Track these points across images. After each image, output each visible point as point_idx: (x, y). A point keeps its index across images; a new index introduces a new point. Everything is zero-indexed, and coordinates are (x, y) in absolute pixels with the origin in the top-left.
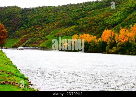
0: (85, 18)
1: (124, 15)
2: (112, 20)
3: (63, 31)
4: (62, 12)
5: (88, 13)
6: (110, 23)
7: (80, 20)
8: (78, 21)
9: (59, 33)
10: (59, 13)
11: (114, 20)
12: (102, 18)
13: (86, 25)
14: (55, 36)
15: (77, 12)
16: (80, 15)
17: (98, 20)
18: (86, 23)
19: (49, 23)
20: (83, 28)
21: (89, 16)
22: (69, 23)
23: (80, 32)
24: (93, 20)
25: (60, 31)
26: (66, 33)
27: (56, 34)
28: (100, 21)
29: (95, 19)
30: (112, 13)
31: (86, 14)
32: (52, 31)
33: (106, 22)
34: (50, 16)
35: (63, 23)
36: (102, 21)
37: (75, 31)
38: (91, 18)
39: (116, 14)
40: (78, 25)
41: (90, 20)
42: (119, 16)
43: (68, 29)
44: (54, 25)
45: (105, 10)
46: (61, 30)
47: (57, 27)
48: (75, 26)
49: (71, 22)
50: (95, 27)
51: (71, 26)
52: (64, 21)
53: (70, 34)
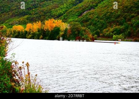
0: (37, 8)
1: (70, 6)
2: (58, 11)
3: (16, 20)
4: (17, 2)
5: (41, 4)
6: (56, 14)
7: (33, 10)
8: (31, 12)
9: (13, 22)
10: (14, 4)
11: (60, 11)
12: (50, 10)
13: (37, 15)
14: (9, 25)
15: (31, 3)
16: (33, 6)
17: (47, 11)
18: (37, 14)
19: (5, 13)
20: (34, 18)
21: (41, 7)
22: (23, 13)
23: (31, 21)
24: (42, 11)
25: (14, 21)
26: (19, 22)
27: (10, 23)
28: (48, 12)
29: (44, 10)
30: (60, 5)
31: (39, 5)
32: (7, 20)
33: (53, 13)
34: (6, 6)
35: (17, 13)
36: (50, 12)
37: (27, 21)
38: (42, 9)
39: (63, 6)
40: (30, 15)
41: (40, 11)
42: (65, 8)
43: (21, 19)
44: (9, 14)
45: (55, 2)
46: (15, 19)
47: (12, 16)
48: (27, 16)
49: (24, 12)
50: (44, 17)
51: (24, 16)
52: (18, 11)
53: (22, 23)
